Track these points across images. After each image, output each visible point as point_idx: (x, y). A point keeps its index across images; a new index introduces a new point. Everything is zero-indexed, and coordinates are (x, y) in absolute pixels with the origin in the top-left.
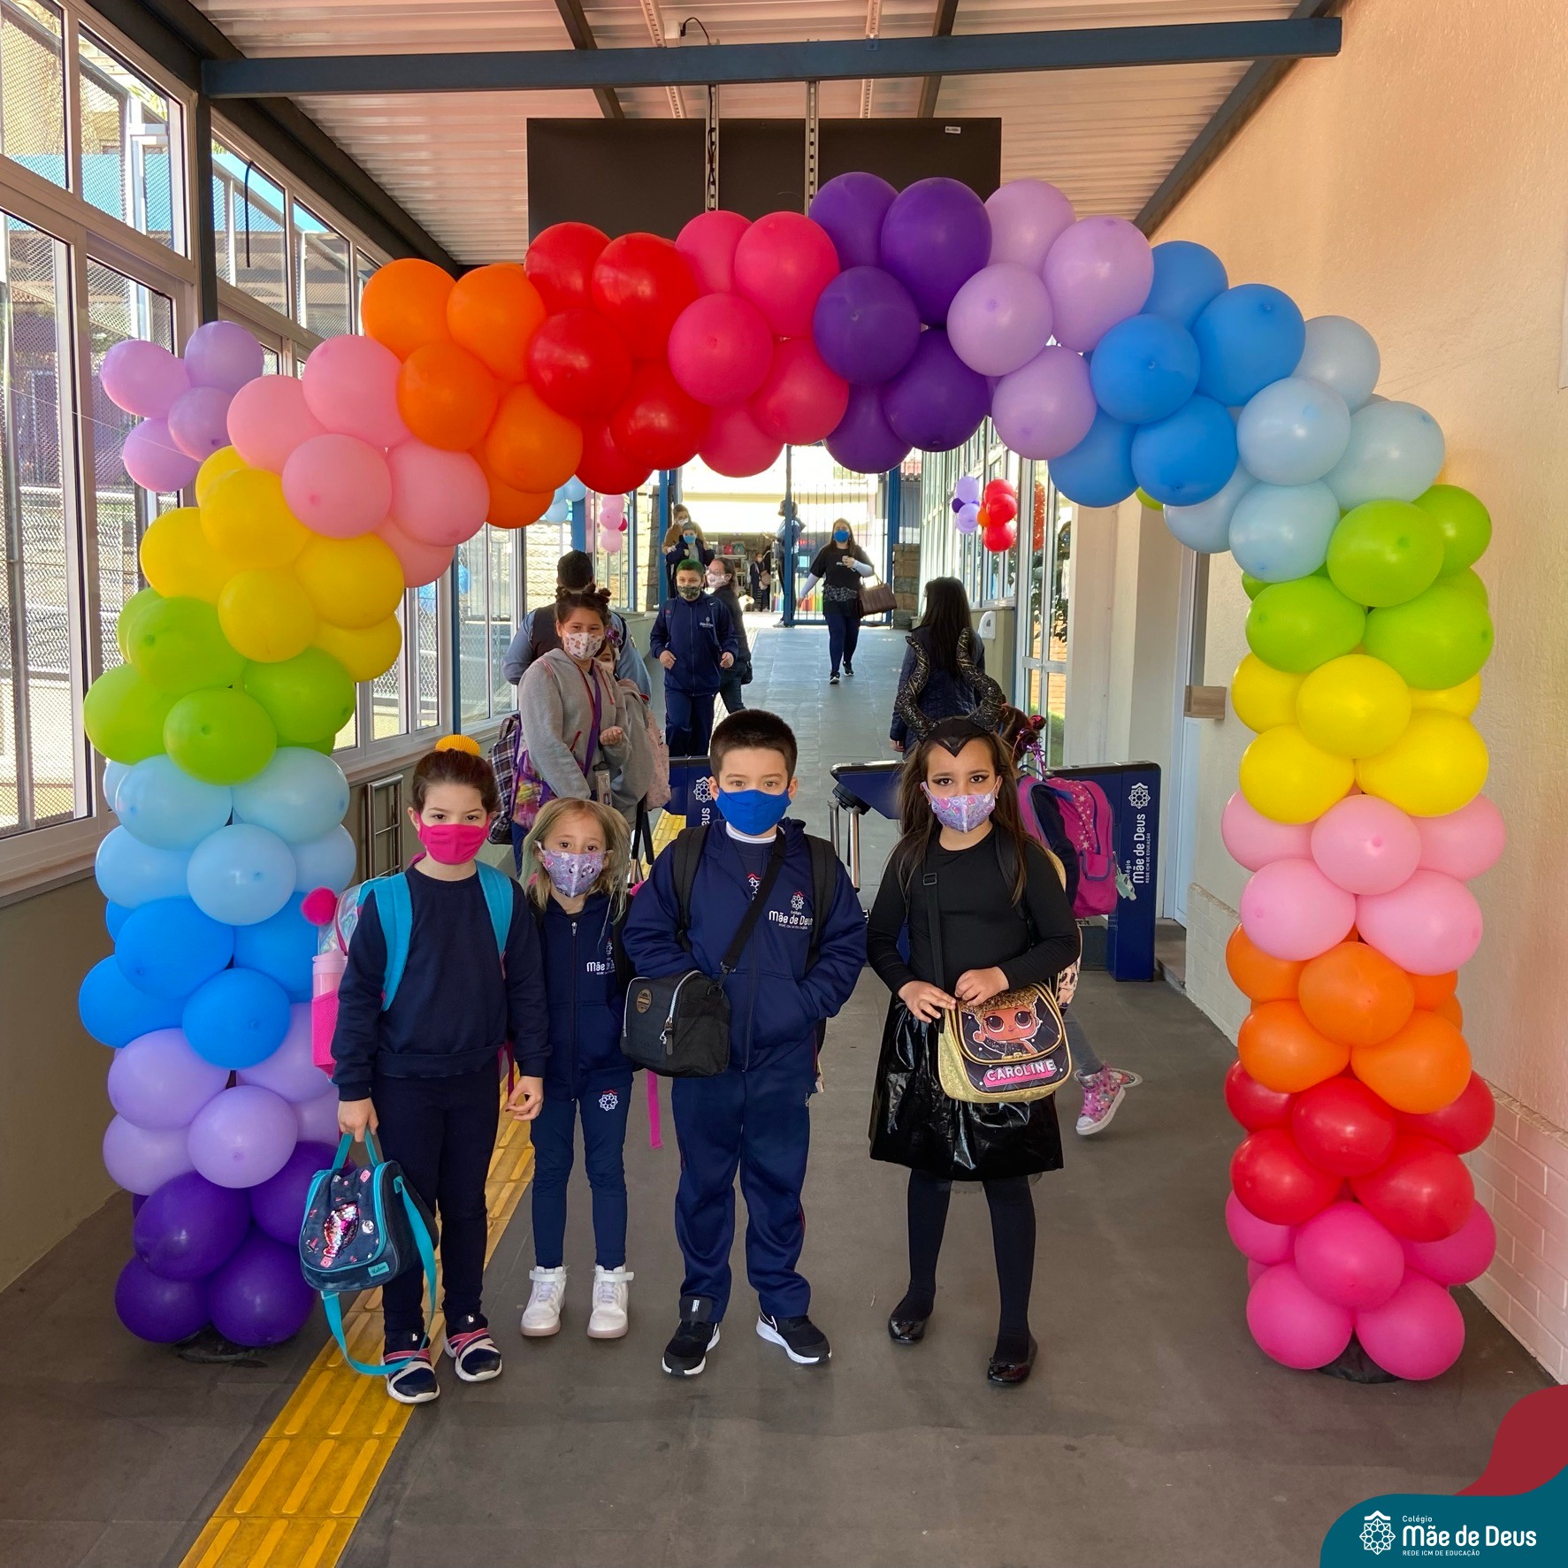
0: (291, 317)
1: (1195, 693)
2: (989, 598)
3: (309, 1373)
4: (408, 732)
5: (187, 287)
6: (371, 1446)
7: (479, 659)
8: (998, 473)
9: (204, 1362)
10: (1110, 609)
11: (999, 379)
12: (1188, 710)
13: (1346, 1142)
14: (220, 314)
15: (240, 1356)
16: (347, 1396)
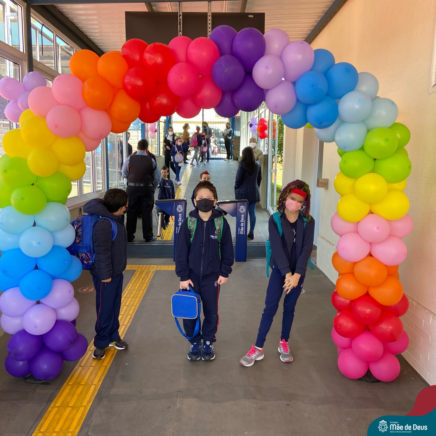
0: (56, 70)
1: (320, 181)
3: (63, 386)
4: (93, 192)
5: (24, 61)
6: (82, 409)
7: (114, 170)
8: (263, 116)
9: (32, 383)
11: (267, 90)
12: (318, 186)
13: (368, 315)
14: (34, 69)
15: (43, 381)
16: (74, 394)
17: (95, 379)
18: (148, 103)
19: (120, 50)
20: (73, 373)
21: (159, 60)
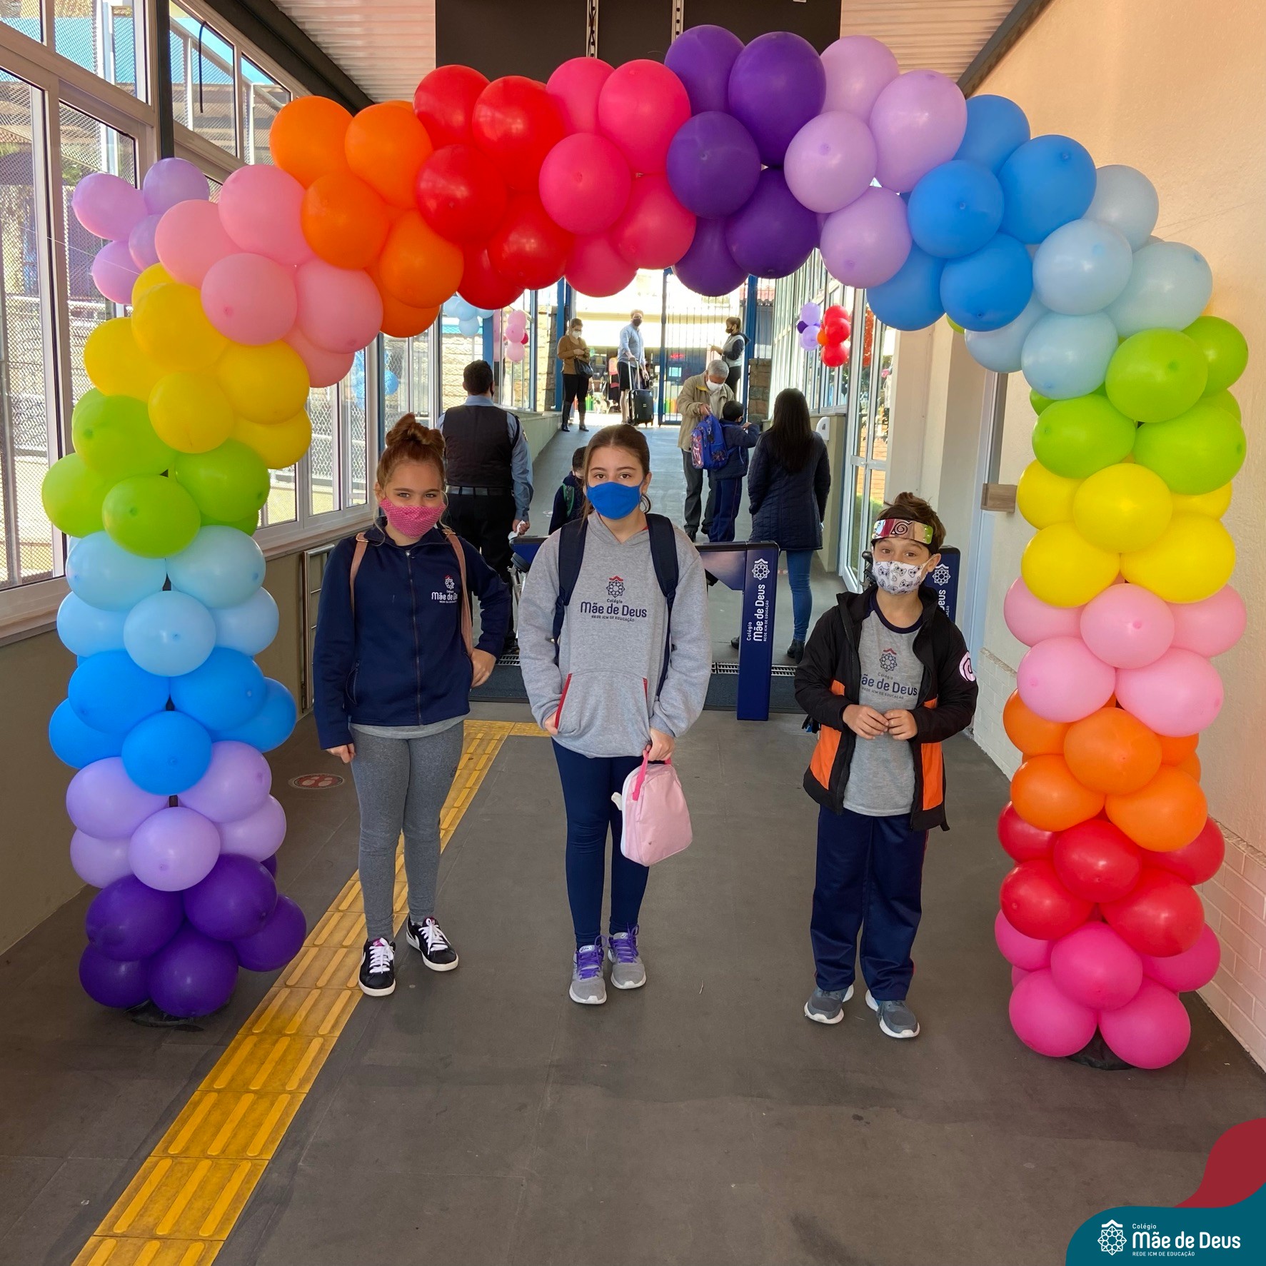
0: (239, 157)
1: (991, 490)
2: (825, 406)
3: (238, 1037)
4: (340, 509)
5: (148, 129)
6: (284, 1099)
8: (836, 300)
9: (152, 1026)
10: (924, 416)
11: (828, 215)
12: (985, 504)
13: (1099, 874)
14: (176, 152)
15: (181, 1022)
16: (266, 1057)
17: (322, 1021)
18: (486, 252)
19: (411, 100)
20: (267, 1003)
21: (518, 125)
